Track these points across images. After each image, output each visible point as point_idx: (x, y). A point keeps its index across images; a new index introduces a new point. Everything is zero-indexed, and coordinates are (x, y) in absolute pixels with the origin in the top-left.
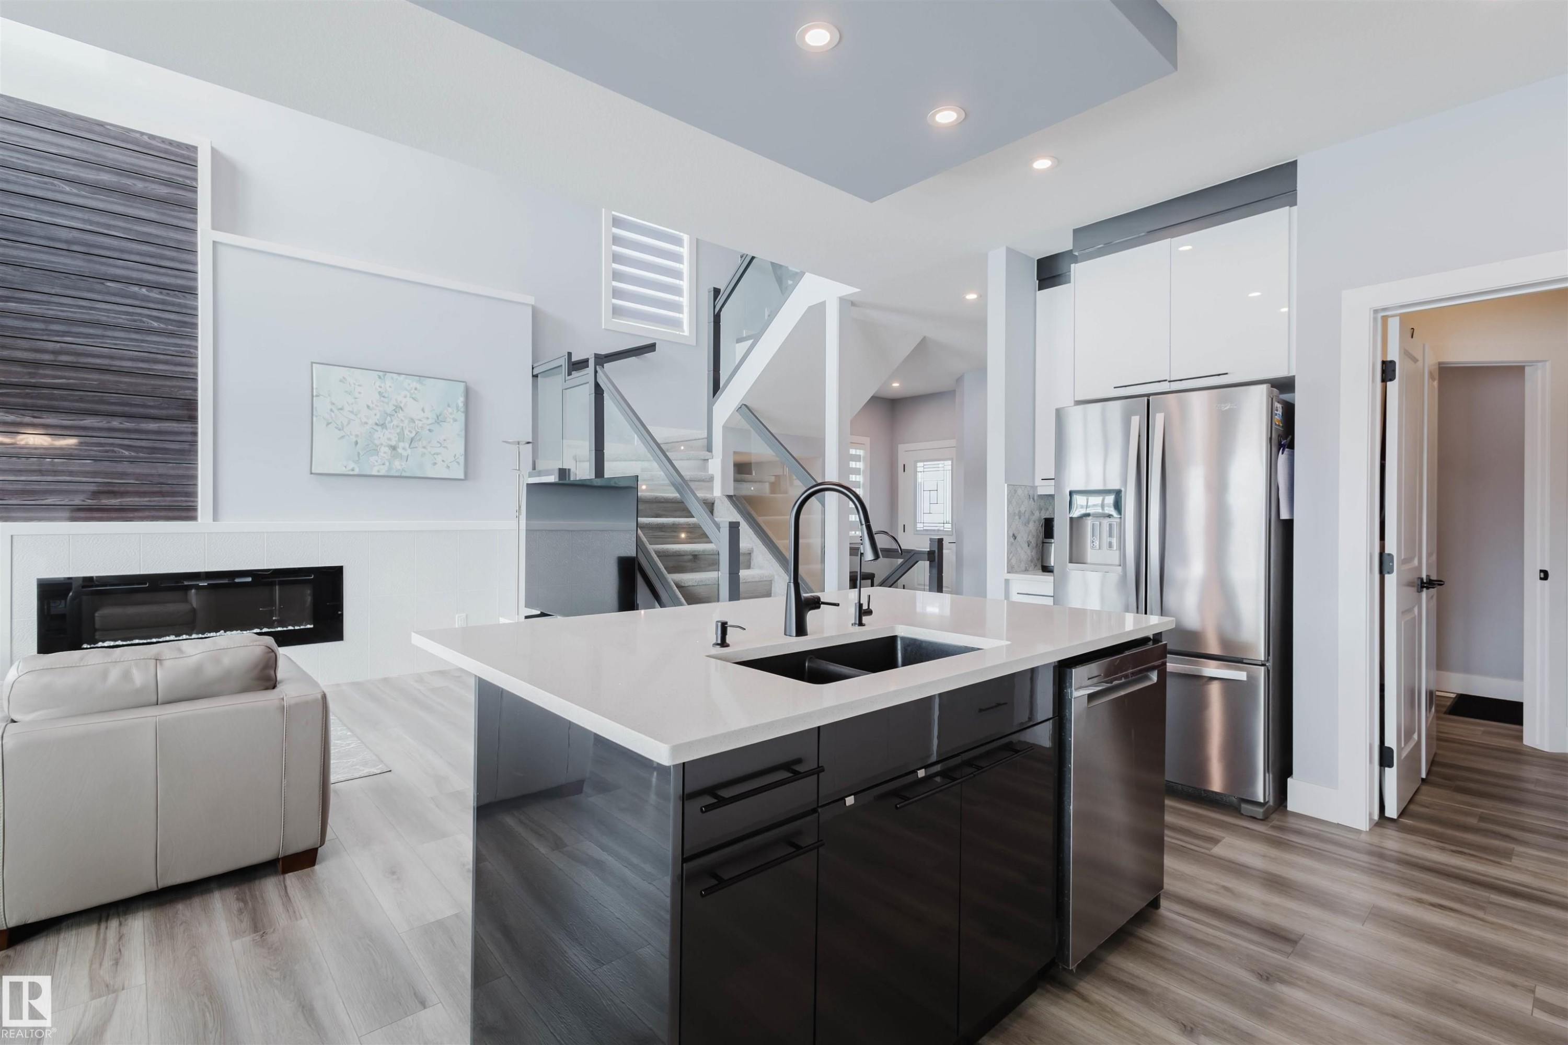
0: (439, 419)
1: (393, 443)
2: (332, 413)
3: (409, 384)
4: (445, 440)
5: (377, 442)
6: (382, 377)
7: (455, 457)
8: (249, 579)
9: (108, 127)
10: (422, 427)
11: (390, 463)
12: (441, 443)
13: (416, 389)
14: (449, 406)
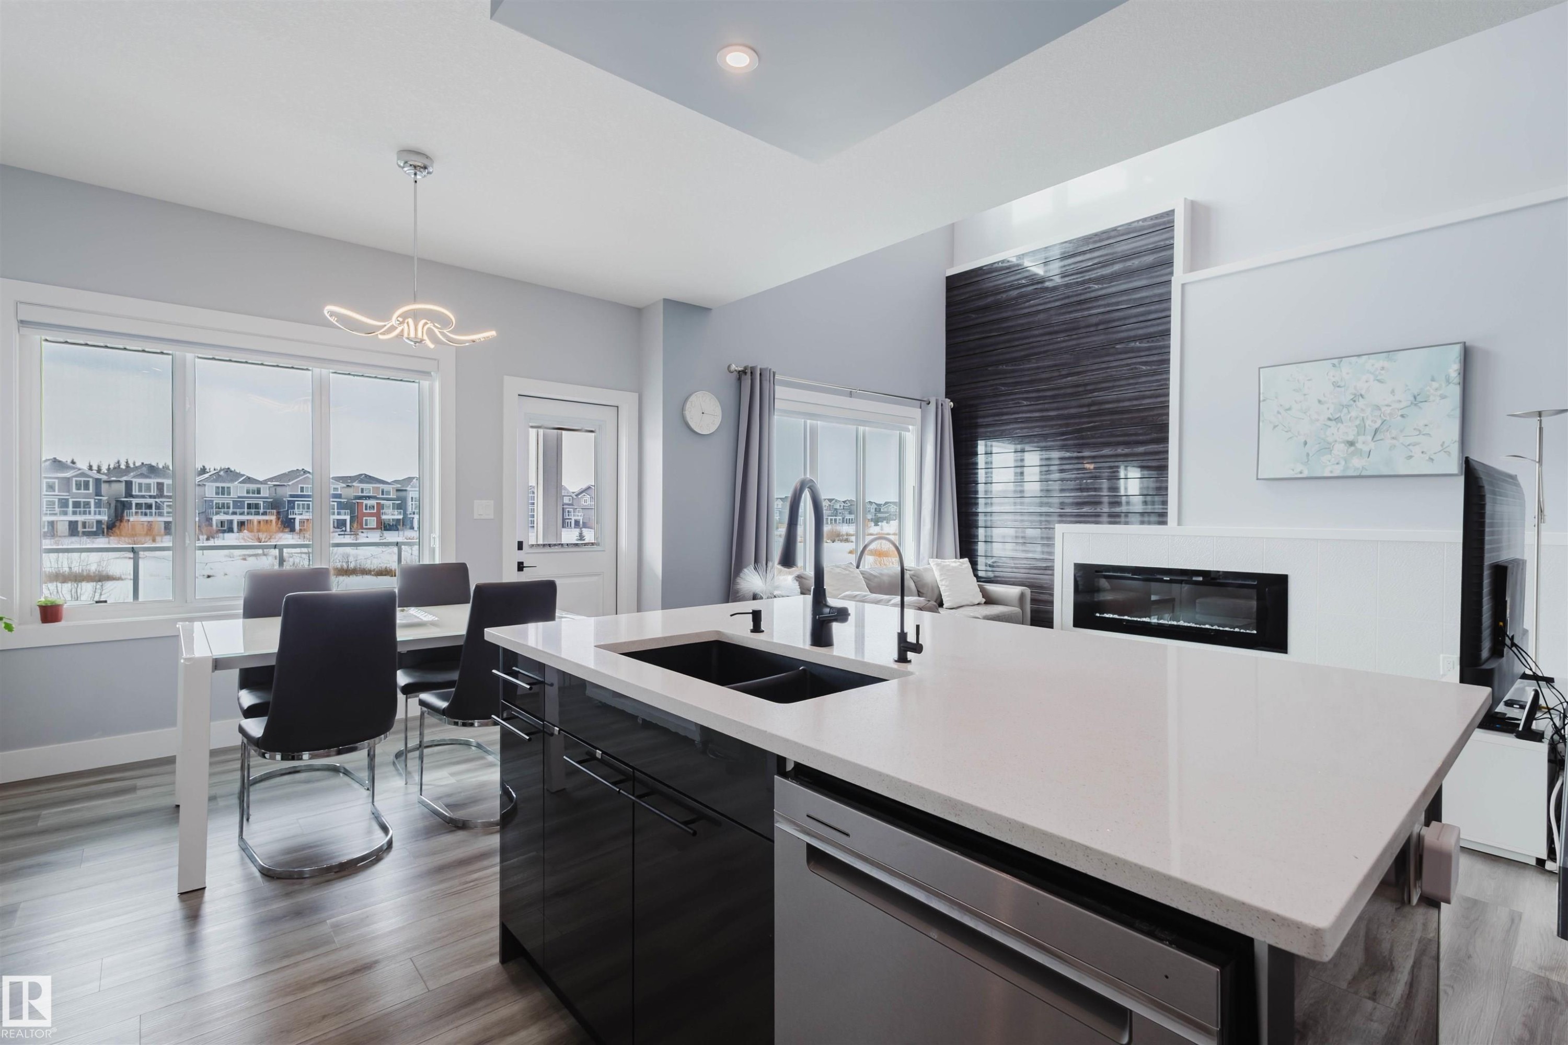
0: (1417, 400)
1: (1351, 438)
2: (1279, 415)
4: (1426, 425)
5: (1330, 439)
6: (1337, 365)
7: (1442, 445)
8: (1201, 579)
10: (1390, 414)
11: (1346, 462)
12: (1422, 431)
13: (1383, 368)
14: (1433, 380)
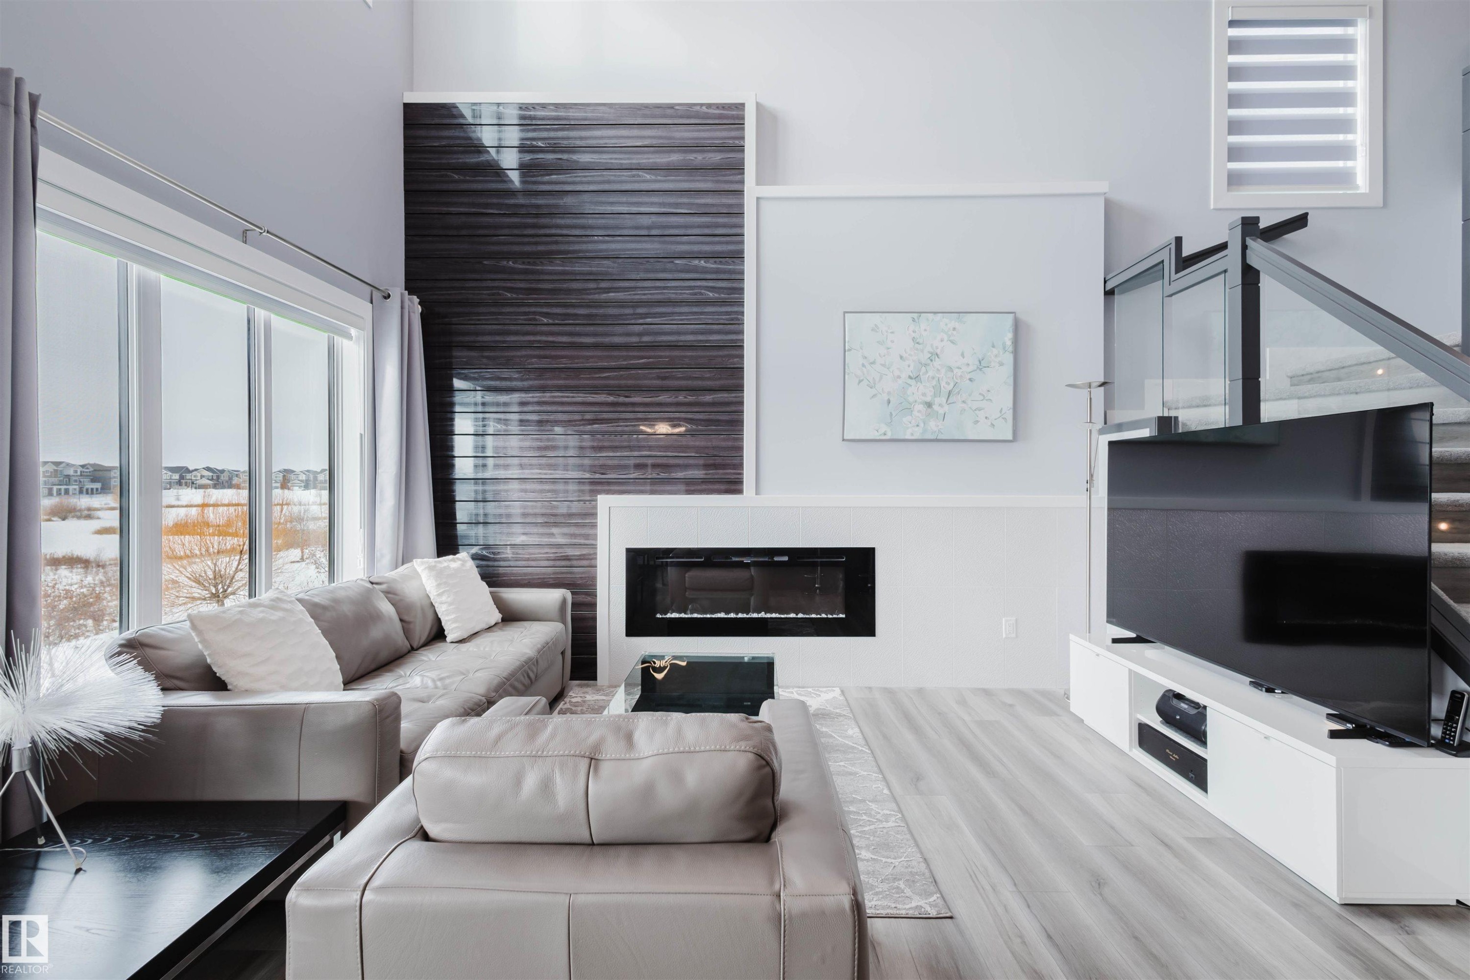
0: (982, 365)
1: (928, 399)
2: (864, 368)
3: (946, 325)
4: (988, 391)
5: (911, 399)
6: (916, 318)
7: (1001, 411)
8: (786, 558)
9: (677, 107)
10: (961, 376)
11: (924, 424)
12: (984, 396)
13: (954, 329)
14: (993, 347)
